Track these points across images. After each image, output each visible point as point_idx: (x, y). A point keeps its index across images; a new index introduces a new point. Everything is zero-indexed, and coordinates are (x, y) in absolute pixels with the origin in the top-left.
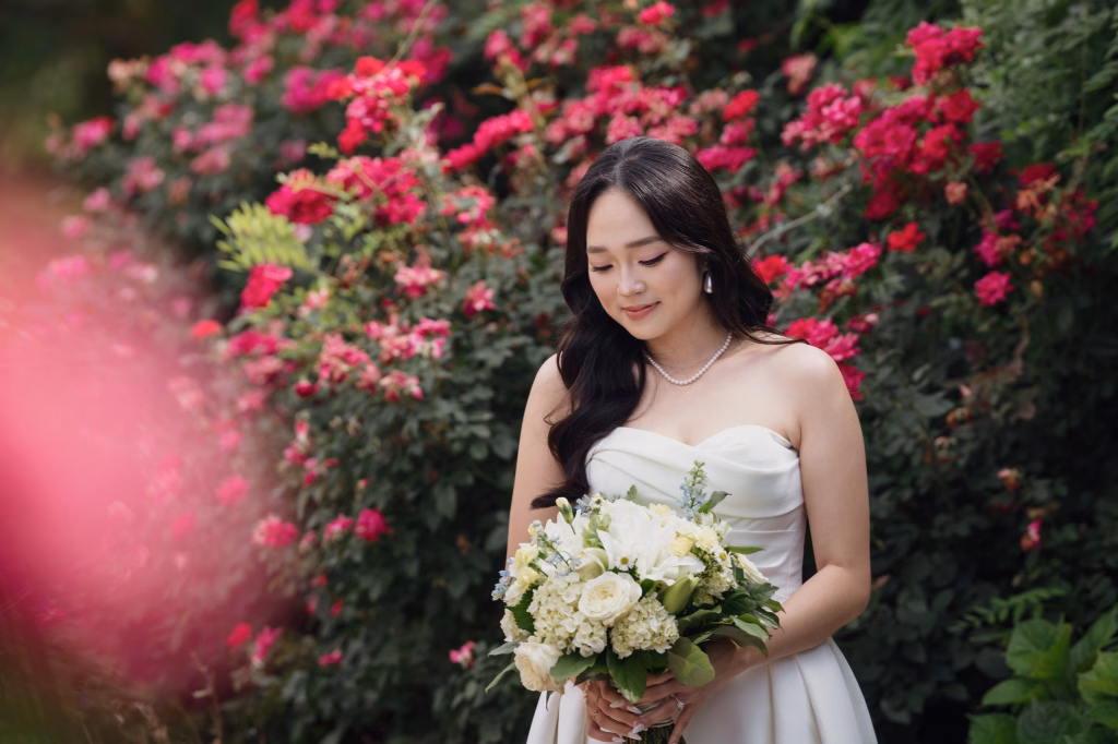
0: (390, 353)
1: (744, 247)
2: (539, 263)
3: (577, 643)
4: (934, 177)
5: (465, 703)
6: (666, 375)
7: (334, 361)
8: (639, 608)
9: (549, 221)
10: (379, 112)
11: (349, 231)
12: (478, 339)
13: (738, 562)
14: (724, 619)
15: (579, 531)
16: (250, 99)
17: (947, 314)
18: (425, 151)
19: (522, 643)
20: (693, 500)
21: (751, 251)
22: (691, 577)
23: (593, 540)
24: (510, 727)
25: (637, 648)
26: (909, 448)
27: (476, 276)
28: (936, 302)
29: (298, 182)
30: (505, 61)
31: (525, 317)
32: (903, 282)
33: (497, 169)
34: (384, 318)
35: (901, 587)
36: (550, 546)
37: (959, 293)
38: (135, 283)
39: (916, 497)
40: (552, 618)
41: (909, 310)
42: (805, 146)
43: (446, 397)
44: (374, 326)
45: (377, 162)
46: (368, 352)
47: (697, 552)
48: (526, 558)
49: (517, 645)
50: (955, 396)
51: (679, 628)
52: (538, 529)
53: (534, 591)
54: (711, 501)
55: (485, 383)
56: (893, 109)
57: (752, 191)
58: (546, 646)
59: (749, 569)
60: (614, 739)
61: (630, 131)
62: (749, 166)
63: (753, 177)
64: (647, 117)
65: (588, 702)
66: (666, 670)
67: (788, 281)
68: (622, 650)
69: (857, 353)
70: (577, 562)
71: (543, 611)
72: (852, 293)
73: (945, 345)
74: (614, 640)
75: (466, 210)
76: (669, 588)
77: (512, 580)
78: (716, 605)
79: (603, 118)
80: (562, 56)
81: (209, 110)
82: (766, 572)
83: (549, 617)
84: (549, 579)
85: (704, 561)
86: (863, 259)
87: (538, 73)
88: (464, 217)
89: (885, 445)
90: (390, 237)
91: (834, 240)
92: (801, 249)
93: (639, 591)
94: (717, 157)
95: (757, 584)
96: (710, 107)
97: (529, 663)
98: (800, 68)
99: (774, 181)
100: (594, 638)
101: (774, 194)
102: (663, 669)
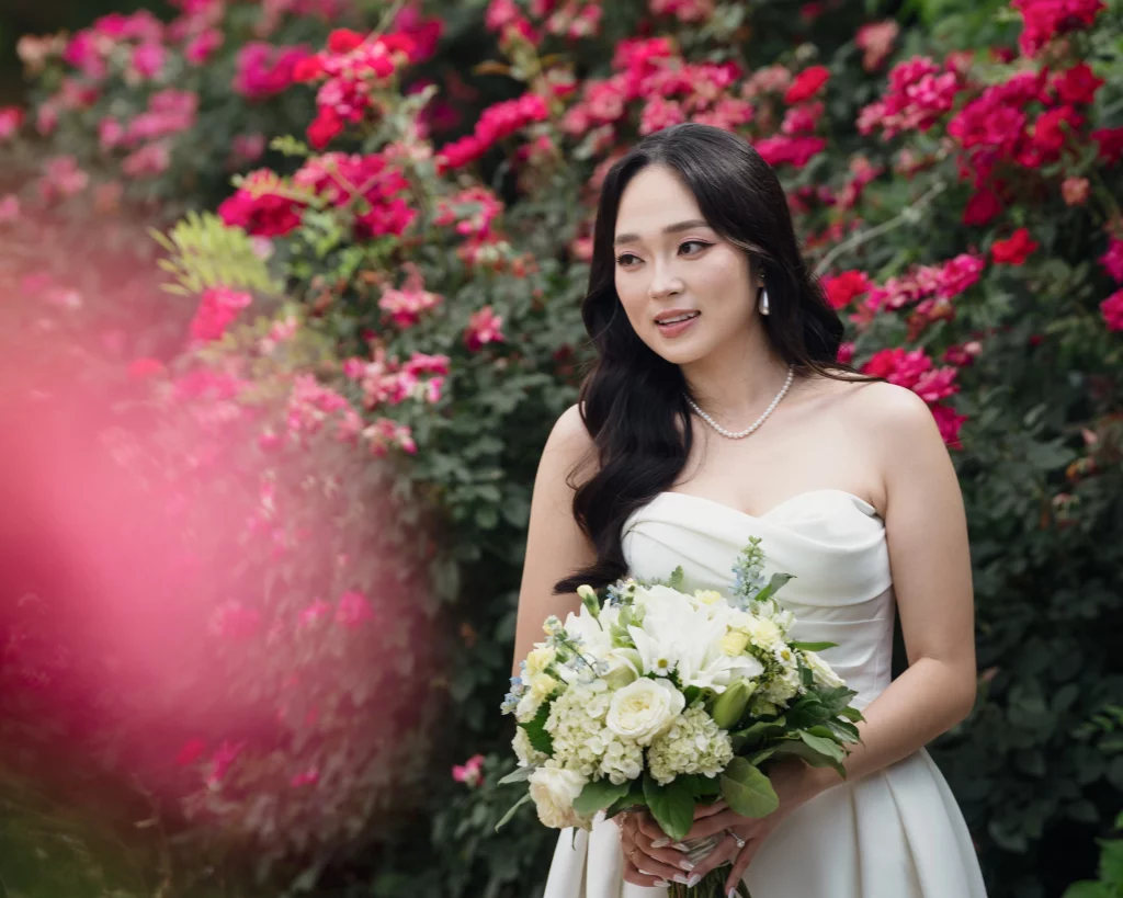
0: (375, 397)
1: (812, 261)
2: (559, 283)
3: (605, 768)
4: (1049, 171)
5: (472, 831)
6: (717, 426)
7: (306, 407)
8: (682, 721)
9: (569, 231)
10: (358, 97)
11: (323, 246)
12: (484, 378)
13: (806, 662)
14: (790, 733)
15: (607, 627)
16: (193, 83)
17: (1066, 342)
18: (415, 145)
19: (537, 769)
20: (748, 585)
21: (821, 268)
22: (746, 682)
23: (623, 638)
24: (528, 860)
25: (680, 772)
26: (1021, 509)
27: (480, 299)
28: (1053, 327)
29: (258, 186)
30: (513, 33)
31: (542, 350)
32: (1011, 303)
33: (505, 167)
34: (367, 354)
35: (1013, 681)
36: (570, 646)
37: (1080, 316)
38: (55, 311)
39: (1031, 570)
40: (575, 736)
41: (1019, 337)
42: (886, 135)
43: (445, 451)
44: (354, 363)
45: (356, 160)
46: (347, 395)
47: (754, 651)
48: (541, 663)
49: (532, 770)
50: (1077, 443)
51: (732, 745)
52: (554, 626)
53: (552, 703)
54: (770, 586)
55: (494, 434)
56: (996, 88)
57: (822, 191)
58: (568, 772)
59: (820, 669)
60: (656, 883)
61: (669, 118)
62: (817, 160)
63: (822, 174)
64: (691, 101)
65: (624, 839)
66: (719, 798)
67: (867, 301)
68: (662, 775)
69: (956, 390)
70: (604, 667)
71: (563, 728)
72: (948, 317)
73: (1063, 380)
74: (651, 762)
75: (467, 218)
76: (719, 697)
77: (526, 688)
78: (779, 716)
79: (635, 101)
80: (583, 27)
81: (143, 97)
82: (844, 674)
83: (570, 734)
84: (570, 688)
85: (763, 662)
86: (962, 275)
87: (554, 48)
88: (465, 227)
89: (992, 505)
90: (373, 252)
91: (924, 252)
92: (884, 263)
93: (682, 701)
94: (778, 149)
95: (830, 688)
96: (768, 88)
97: (545, 791)
98: (878, 37)
99: (849, 178)
100: (627, 761)
101: (846, 195)
102: (715, 796)
